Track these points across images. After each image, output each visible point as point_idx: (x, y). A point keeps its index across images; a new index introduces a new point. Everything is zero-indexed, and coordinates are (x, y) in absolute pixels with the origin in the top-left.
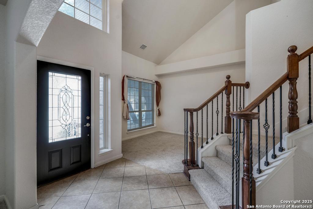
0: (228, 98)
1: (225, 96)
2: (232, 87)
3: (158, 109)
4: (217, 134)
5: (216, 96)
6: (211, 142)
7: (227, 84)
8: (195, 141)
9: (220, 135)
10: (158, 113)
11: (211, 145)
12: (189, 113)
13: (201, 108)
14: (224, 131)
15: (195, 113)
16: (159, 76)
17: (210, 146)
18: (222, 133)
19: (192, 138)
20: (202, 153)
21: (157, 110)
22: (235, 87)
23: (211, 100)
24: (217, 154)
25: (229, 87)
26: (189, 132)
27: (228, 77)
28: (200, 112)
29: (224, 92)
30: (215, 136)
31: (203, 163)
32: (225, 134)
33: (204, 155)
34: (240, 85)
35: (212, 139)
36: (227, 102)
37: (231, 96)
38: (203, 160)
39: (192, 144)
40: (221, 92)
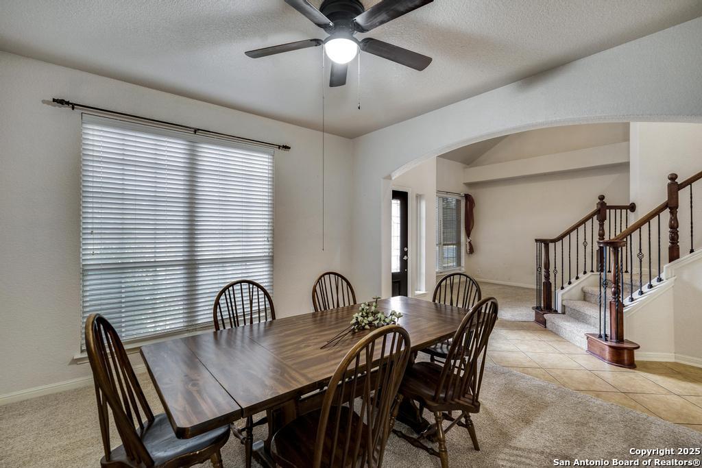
0: (602, 225)
1: (596, 223)
2: (608, 211)
3: (470, 243)
4: (585, 273)
5: (583, 222)
6: (575, 283)
7: (599, 206)
8: (552, 280)
9: (589, 274)
10: (468, 248)
11: (575, 286)
12: (543, 244)
13: (561, 238)
14: (595, 269)
15: (551, 245)
16: (470, 185)
17: (573, 287)
18: (592, 271)
19: (547, 277)
20: (563, 294)
21: (467, 243)
22: (613, 211)
23: (576, 227)
24: (585, 297)
25: (602, 211)
26: (543, 270)
27: (602, 198)
28: (559, 244)
29: (595, 217)
30: (581, 275)
31: (564, 307)
32: (596, 273)
33: (565, 297)
34: (621, 208)
35: (577, 278)
36: (600, 230)
37: (606, 223)
38: (564, 304)
39: (548, 285)
40: (590, 217)
